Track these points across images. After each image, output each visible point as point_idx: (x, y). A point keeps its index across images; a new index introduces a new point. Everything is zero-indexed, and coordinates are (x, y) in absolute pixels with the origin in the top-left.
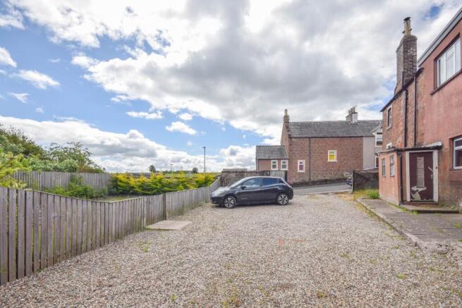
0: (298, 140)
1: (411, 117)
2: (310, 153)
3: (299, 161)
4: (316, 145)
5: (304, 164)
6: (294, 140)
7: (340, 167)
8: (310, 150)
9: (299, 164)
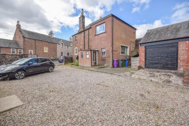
0: (28, 39)
1: (86, 40)
2: (35, 47)
3: (30, 51)
4: (38, 43)
5: (32, 52)
6: (26, 39)
7: (49, 54)
8: (35, 46)
9: (29, 52)
